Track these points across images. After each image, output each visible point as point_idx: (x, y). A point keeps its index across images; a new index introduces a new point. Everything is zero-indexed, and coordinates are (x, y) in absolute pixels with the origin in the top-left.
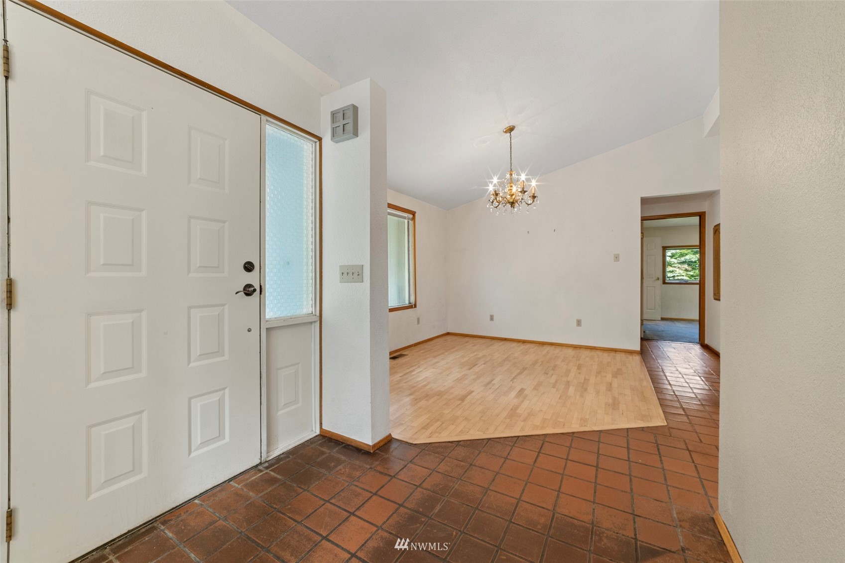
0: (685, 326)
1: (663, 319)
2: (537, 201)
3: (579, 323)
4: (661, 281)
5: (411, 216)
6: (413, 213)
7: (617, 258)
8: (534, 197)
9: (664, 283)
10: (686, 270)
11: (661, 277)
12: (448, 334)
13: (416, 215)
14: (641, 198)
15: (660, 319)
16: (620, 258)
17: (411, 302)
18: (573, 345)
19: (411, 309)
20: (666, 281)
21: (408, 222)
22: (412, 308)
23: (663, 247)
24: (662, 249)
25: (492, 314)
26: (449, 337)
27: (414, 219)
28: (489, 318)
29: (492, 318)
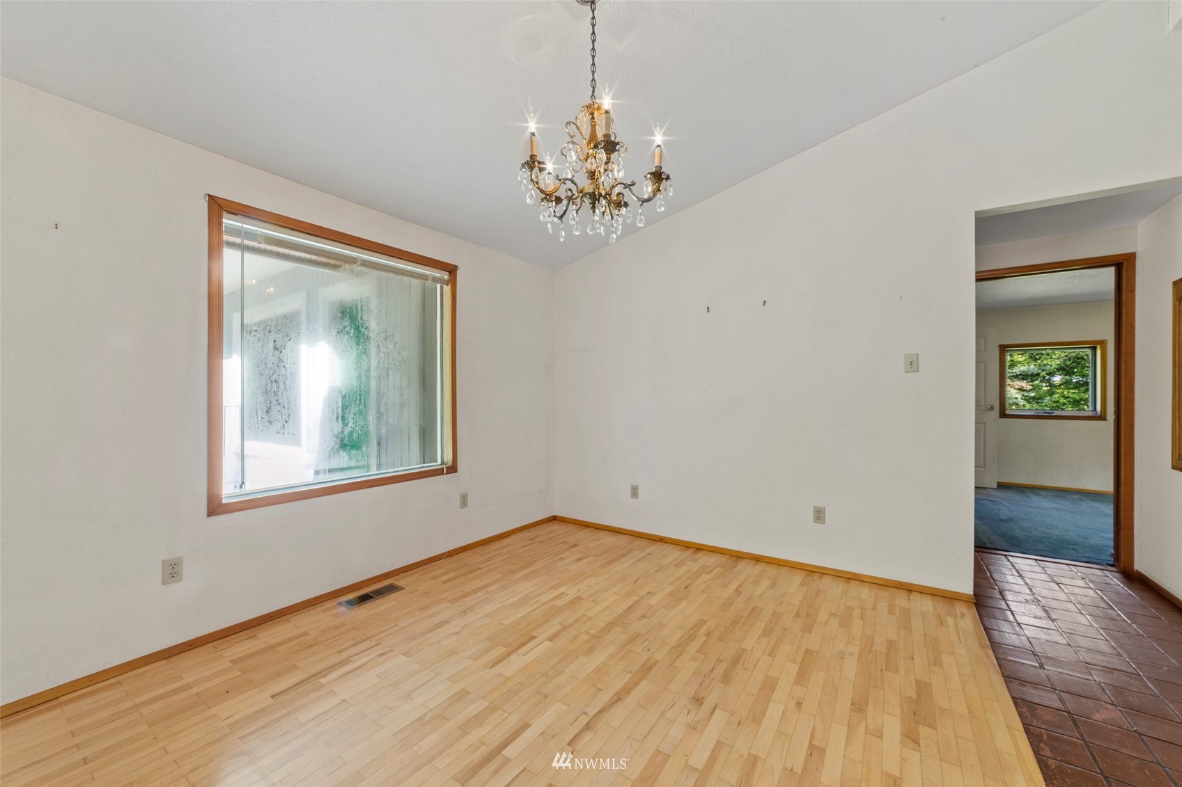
0: (1055, 506)
1: (1001, 486)
2: (669, 189)
3: (819, 515)
4: (996, 412)
5: (446, 276)
6: (452, 270)
7: (912, 364)
8: (658, 176)
9: (1003, 415)
10: (1021, 389)
11: (997, 405)
12: (554, 518)
13: (460, 274)
14: (977, 213)
15: (995, 486)
16: (920, 364)
17: (445, 459)
18: (804, 564)
19: (441, 476)
20: (1007, 412)
21: (442, 289)
22: (442, 474)
23: (1000, 346)
24: (998, 349)
25: (635, 484)
26: (555, 528)
27: (453, 281)
28: (629, 491)
29: (635, 492)
